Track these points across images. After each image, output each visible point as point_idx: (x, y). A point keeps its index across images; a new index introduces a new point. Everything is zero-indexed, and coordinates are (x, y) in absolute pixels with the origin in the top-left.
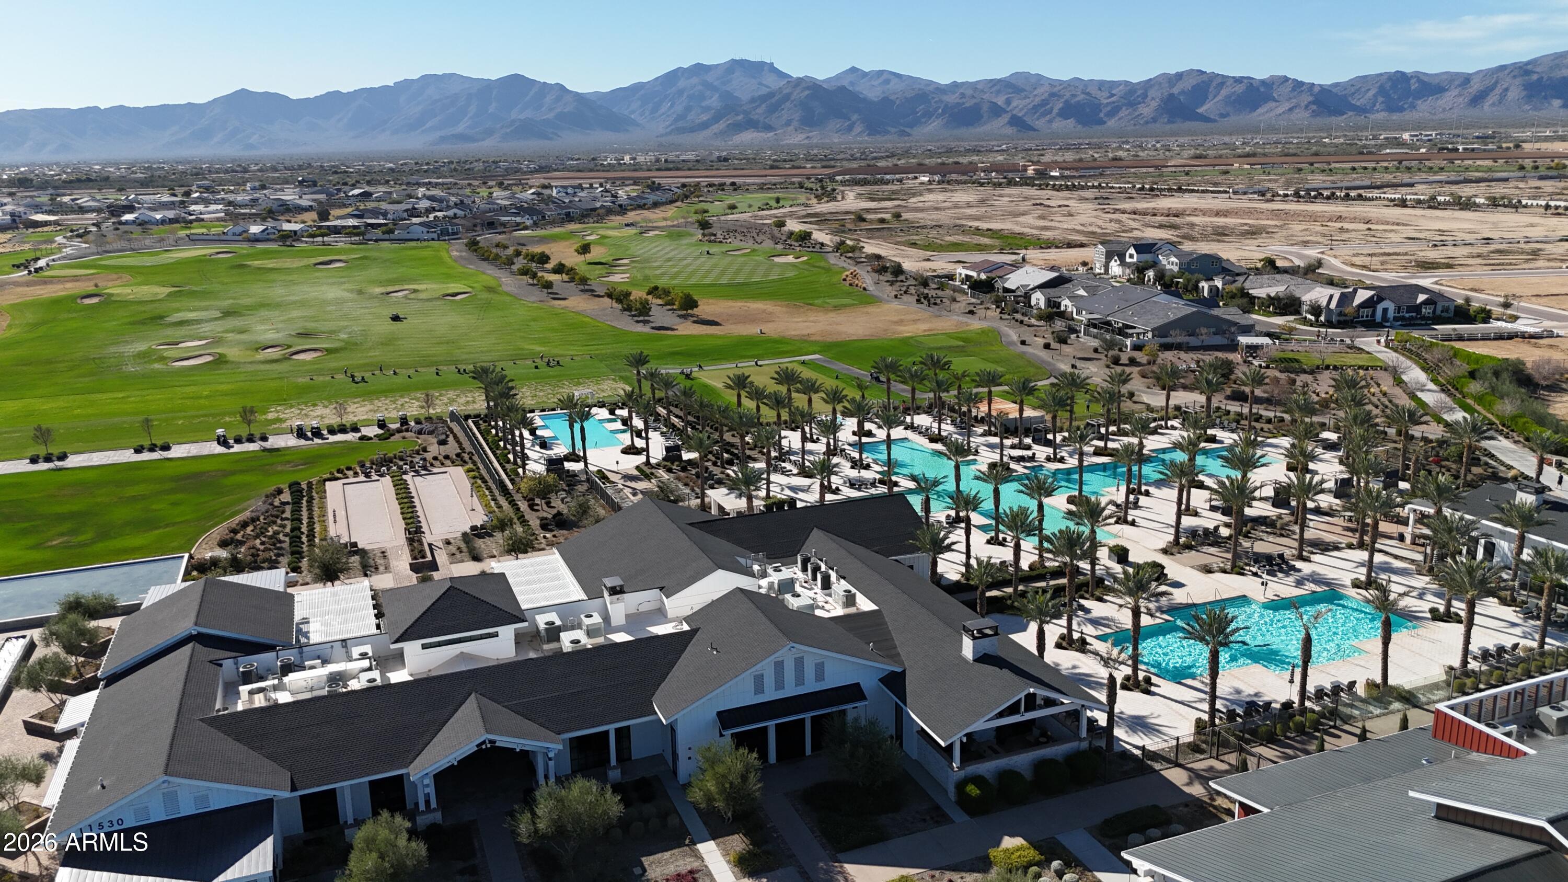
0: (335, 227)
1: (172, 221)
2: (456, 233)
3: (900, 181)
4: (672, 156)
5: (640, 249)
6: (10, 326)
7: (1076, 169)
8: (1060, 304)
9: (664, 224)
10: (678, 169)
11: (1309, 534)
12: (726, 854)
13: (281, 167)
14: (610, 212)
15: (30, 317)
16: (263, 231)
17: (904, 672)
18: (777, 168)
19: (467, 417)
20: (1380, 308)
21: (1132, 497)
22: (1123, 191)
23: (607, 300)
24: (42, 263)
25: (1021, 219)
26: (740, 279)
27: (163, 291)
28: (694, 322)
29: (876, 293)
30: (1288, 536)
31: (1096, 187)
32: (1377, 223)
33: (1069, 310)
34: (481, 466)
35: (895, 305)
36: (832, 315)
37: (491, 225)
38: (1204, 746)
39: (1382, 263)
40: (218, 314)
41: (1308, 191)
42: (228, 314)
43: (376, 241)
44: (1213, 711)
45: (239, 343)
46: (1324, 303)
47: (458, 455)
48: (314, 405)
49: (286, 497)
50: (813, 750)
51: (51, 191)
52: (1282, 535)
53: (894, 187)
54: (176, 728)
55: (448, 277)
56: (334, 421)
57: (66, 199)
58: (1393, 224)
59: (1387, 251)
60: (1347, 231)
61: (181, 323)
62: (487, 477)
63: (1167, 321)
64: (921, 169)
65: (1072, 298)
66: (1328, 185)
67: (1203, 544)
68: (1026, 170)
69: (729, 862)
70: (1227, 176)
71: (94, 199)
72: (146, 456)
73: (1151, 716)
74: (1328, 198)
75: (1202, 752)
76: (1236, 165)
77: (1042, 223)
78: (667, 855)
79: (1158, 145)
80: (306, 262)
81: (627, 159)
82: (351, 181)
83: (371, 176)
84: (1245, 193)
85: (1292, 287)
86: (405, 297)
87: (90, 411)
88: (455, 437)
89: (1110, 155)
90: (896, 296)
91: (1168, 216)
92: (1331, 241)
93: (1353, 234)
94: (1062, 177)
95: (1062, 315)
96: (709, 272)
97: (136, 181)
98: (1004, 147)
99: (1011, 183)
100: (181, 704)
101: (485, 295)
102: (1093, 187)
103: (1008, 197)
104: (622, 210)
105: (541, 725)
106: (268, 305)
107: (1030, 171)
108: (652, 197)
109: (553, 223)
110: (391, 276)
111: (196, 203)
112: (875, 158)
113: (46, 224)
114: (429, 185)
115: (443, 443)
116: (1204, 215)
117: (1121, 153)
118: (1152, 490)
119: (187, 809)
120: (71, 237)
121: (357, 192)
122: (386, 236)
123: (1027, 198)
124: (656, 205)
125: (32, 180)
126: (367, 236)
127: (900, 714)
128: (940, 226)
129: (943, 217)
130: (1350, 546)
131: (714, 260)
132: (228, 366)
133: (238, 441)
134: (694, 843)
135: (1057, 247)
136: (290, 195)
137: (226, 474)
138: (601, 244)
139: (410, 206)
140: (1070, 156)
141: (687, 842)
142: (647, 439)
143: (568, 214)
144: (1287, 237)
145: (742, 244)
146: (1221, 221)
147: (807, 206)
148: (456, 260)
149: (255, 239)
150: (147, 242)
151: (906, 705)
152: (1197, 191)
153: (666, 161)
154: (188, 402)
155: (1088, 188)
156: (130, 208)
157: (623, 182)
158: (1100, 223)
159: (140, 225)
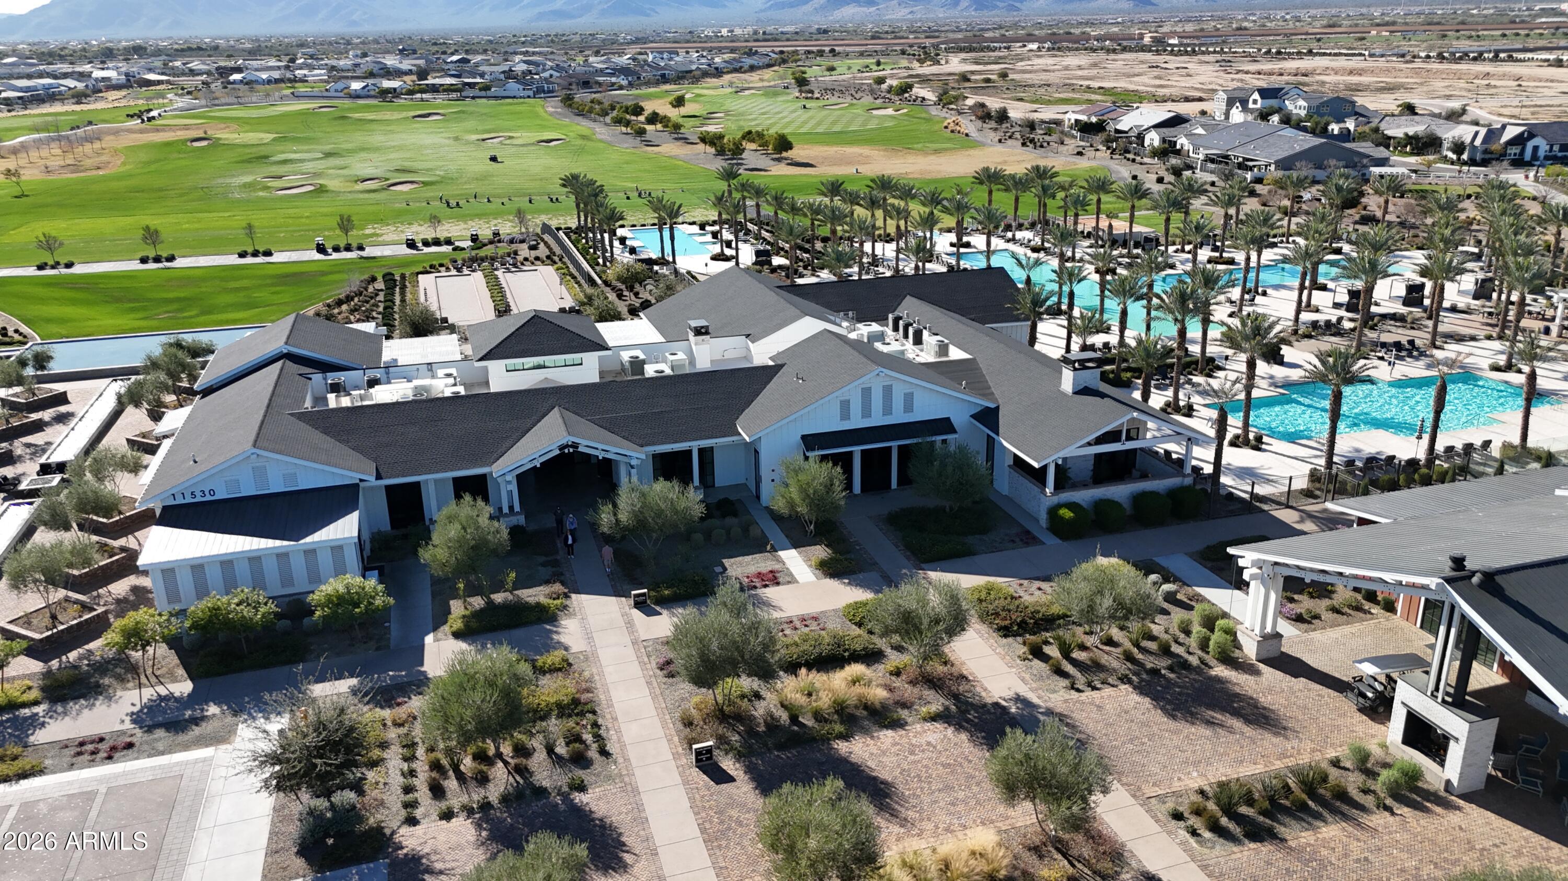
0: (434, 85)
1: (277, 81)
2: (552, 92)
3: (1008, 48)
4: (770, 29)
5: (736, 104)
6: (124, 164)
7: (1197, 38)
8: (1175, 143)
9: (760, 84)
10: (776, 40)
11: (1441, 328)
12: (807, 560)
13: (382, 40)
14: (705, 74)
15: (143, 156)
16: (364, 88)
17: (997, 408)
18: (879, 38)
19: (558, 229)
20: (1530, 145)
21: (1247, 297)
22: (1247, 55)
23: (701, 147)
24: (154, 113)
25: (1136, 79)
26: (837, 128)
27: (268, 137)
28: (789, 164)
29: (980, 139)
30: (1419, 329)
31: (1218, 53)
32: (1529, 80)
33: (1186, 148)
34: (571, 266)
35: (1000, 148)
36: (933, 157)
37: (586, 84)
38: (1318, 493)
39: (1533, 113)
40: (321, 155)
41: (1453, 54)
42: (328, 155)
43: (473, 98)
44: (1330, 463)
45: (339, 176)
46: (1468, 140)
47: (548, 257)
48: (410, 224)
49: (380, 285)
50: (899, 484)
51: (164, 57)
52: (1413, 328)
53: (1001, 54)
54: (265, 416)
55: (543, 128)
56: (430, 235)
57: (178, 64)
58: (1547, 80)
59: (1539, 103)
60: (1495, 87)
61: (285, 162)
62: (576, 274)
63: (1291, 152)
64: (1030, 38)
65: (1189, 136)
66: (1475, 49)
67: (1324, 334)
68: (1142, 39)
69: (810, 566)
70: (1364, 42)
71: (204, 63)
72: (249, 260)
73: (1262, 467)
74: (1475, 59)
75: (1316, 497)
76: (1374, 33)
77: (1158, 82)
78: (748, 558)
79: (1288, 17)
80: (404, 114)
81: (724, 32)
82: (449, 51)
83: (469, 48)
84: (1382, 56)
85: (1433, 127)
86: (501, 142)
87: (196, 226)
88: (546, 243)
89: (1234, 26)
90: (1000, 141)
91: (1296, 75)
92: (1477, 94)
93: (1501, 90)
94: (1181, 45)
95: (1178, 153)
96: (805, 122)
97: (244, 50)
98: (1120, 20)
99: (1124, 49)
100: (270, 400)
101: (579, 142)
102: (1215, 52)
103: (1121, 61)
104: (718, 73)
105: (623, 437)
106: (368, 149)
107: (1147, 40)
108: (748, 61)
109: (648, 84)
110: (487, 127)
111: (301, 69)
112: (982, 30)
113: (159, 82)
114: (526, 53)
115: (533, 248)
116: (1336, 74)
117: (1245, 24)
118: (1269, 291)
119: (277, 486)
120: (182, 95)
121: (455, 58)
122: (483, 93)
123: (1142, 62)
124: (752, 68)
125: (145, 49)
126: (464, 94)
127: (991, 444)
128: (1049, 85)
129: (1051, 78)
130: (1489, 338)
131: (811, 113)
132: (329, 195)
133: (336, 249)
134: (774, 549)
135: (1173, 101)
136: (391, 61)
137: (324, 274)
138: (695, 101)
139: (507, 68)
140: (1190, 27)
141: (769, 547)
142: (737, 249)
143: (663, 76)
144: (1428, 92)
145: (840, 100)
146: (1355, 79)
147: (908, 68)
148: (551, 114)
149: (356, 96)
150: (254, 99)
151: (998, 434)
152: (1330, 54)
153: (764, 33)
154: (290, 221)
155: (1209, 53)
156: (238, 70)
157: (720, 50)
158: (1221, 82)
159: (247, 84)
